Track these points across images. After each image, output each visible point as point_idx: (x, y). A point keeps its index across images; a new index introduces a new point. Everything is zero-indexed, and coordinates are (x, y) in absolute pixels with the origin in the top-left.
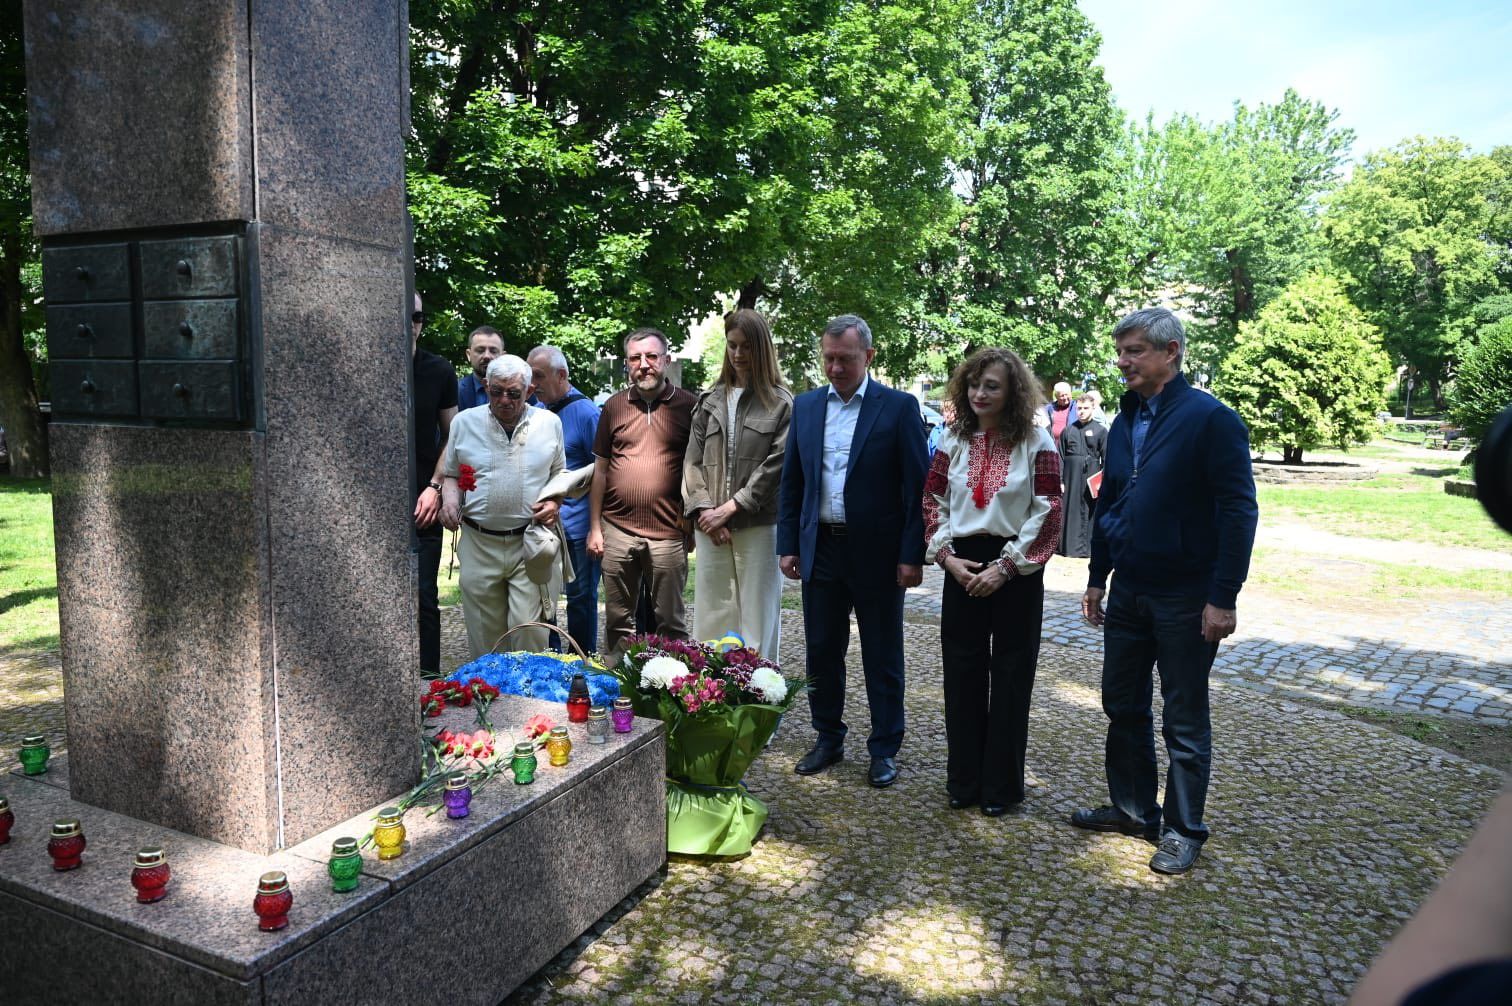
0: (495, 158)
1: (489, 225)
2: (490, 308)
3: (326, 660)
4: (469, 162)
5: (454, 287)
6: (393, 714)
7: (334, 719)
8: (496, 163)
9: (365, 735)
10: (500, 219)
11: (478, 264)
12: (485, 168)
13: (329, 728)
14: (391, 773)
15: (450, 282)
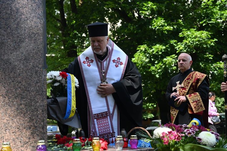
0: (213, 20)
1: (211, 43)
2: (216, 72)
3: (5, 97)
4: (204, 22)
5: (202, 66)
6: (34, 124)
7: (8, 119)
8: (213, 21)
9: (21, 128)
10: (215, 40)
11: (210, 57)
12: (210, 23)
13: (5, 121)
14: (32, 145)
15: (201, 64)
